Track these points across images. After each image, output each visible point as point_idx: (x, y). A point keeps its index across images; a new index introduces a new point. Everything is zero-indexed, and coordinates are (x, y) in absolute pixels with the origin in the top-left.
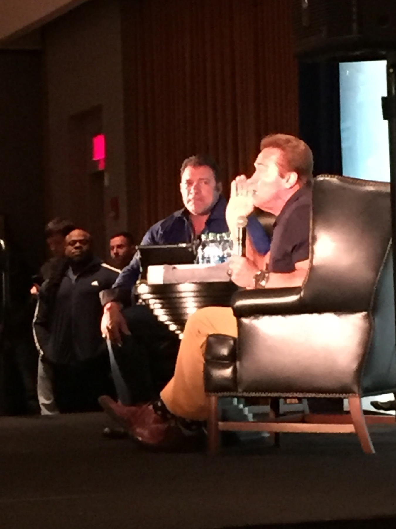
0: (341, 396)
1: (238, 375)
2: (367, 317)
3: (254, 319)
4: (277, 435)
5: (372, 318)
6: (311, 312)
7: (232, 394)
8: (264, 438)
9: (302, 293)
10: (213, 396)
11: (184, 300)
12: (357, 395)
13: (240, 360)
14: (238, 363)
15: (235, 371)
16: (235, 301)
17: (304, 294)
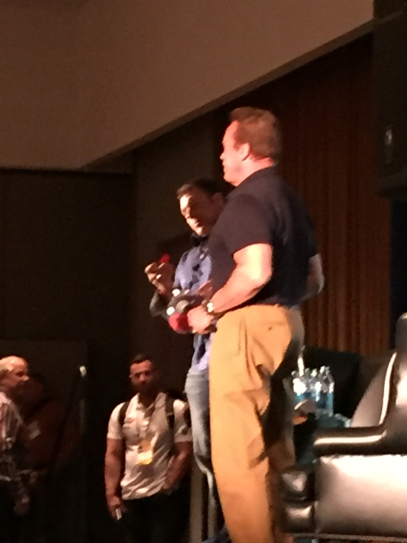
1: (315, 515)
3: (333, 458)
6: (394, 453)
7: (310, 535)
9: (384, 434)
10: (290, 536)
13: (318, 500)
14: (316, 503)
15: (313, 511)
16: (315, 440)
17: (387, 434)
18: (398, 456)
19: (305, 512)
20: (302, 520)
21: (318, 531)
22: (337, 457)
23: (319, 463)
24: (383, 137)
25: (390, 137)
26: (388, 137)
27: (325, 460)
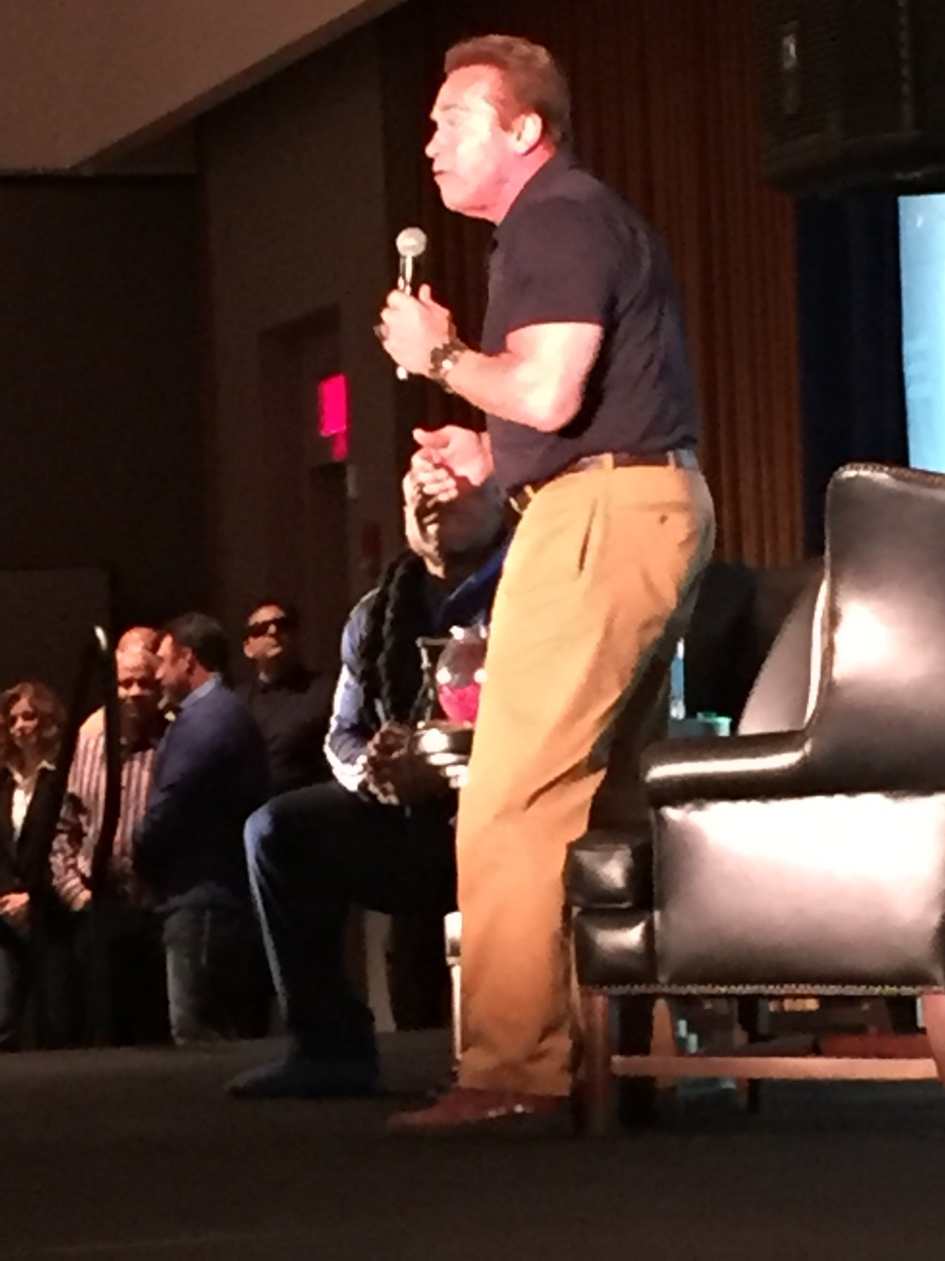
0: (907, 990)
1: (658, 944)
3: (692, 810)
4: (754, 1085)
6: (829, 792)
7: (648, 989)
9: (808, 747)
10: (599, 994)
12: (942, 988)
13: (662, 906)
14: (657, 915)
15: (649, 933)
16: (648, 768)
18: (840, 799)
19: (632, 937)
20: (627, 953)
21: (663, 978)
22: (699, 807)
23: (661, 820)
24: (778, 50)
25: (792, 49)
26: (788, 49)
27: (672, 814)
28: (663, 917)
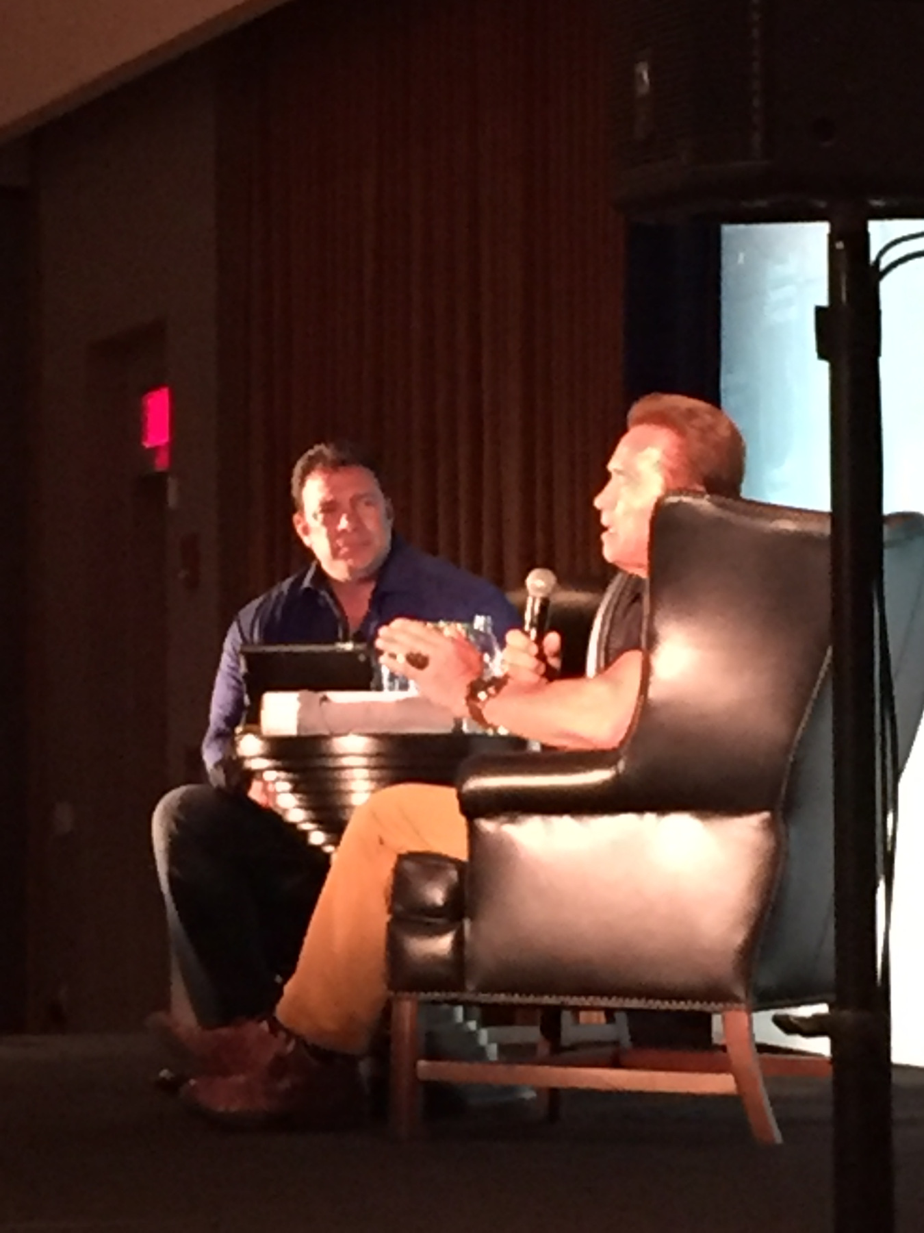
0: (707, 1007)
1: (467, 952)
2: (771, 826)
3: (506, 822)
4: (554, 1095)
5: (782, 826)
6: (640, 809)
7: (453, 995)
8: (523, 1100)
10: (408, 999)
11: (346, 774)
12: (743, 1006)
13: (473, 916)
14: (467, 924)
15: (459, 943)
16: (465, 780)
17: (626, 766)
18: (650, 817)
19: (443, 944)
20: (436, 959)
21: (470, 987)
22: (512, 820)
23: (476, 831)
24: (631, 78)
25: (645, 76)
26: (641, 76)
27: (486, 826)
28: (473, 928)
